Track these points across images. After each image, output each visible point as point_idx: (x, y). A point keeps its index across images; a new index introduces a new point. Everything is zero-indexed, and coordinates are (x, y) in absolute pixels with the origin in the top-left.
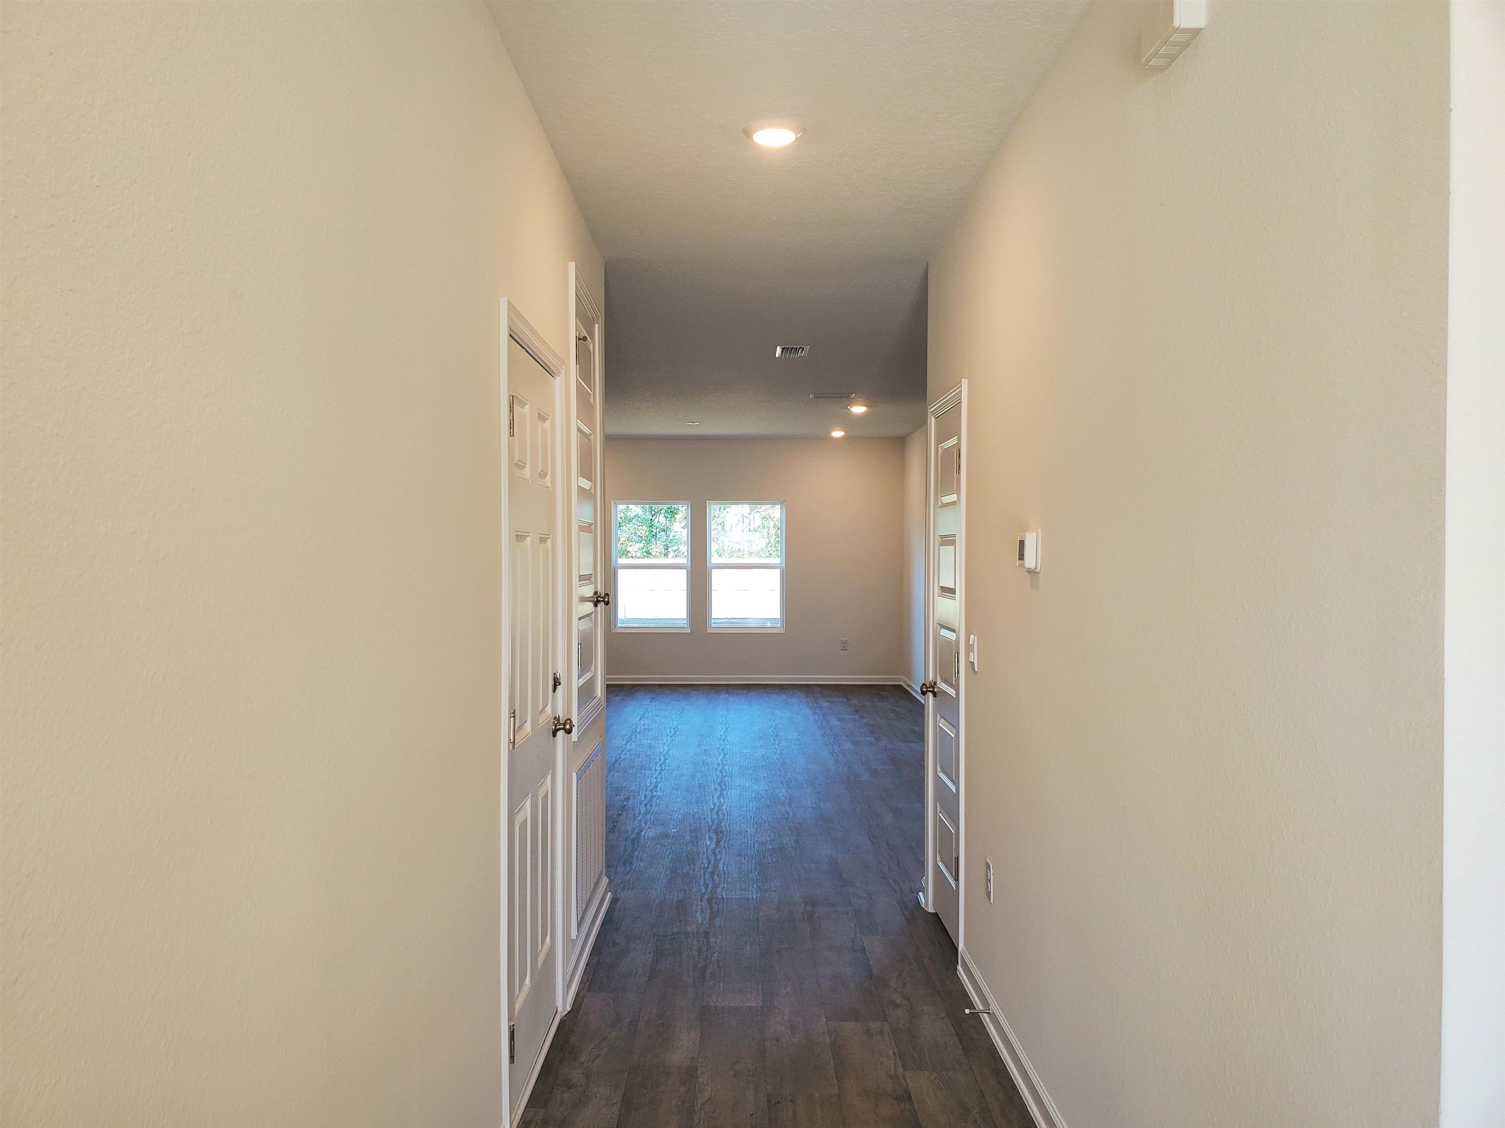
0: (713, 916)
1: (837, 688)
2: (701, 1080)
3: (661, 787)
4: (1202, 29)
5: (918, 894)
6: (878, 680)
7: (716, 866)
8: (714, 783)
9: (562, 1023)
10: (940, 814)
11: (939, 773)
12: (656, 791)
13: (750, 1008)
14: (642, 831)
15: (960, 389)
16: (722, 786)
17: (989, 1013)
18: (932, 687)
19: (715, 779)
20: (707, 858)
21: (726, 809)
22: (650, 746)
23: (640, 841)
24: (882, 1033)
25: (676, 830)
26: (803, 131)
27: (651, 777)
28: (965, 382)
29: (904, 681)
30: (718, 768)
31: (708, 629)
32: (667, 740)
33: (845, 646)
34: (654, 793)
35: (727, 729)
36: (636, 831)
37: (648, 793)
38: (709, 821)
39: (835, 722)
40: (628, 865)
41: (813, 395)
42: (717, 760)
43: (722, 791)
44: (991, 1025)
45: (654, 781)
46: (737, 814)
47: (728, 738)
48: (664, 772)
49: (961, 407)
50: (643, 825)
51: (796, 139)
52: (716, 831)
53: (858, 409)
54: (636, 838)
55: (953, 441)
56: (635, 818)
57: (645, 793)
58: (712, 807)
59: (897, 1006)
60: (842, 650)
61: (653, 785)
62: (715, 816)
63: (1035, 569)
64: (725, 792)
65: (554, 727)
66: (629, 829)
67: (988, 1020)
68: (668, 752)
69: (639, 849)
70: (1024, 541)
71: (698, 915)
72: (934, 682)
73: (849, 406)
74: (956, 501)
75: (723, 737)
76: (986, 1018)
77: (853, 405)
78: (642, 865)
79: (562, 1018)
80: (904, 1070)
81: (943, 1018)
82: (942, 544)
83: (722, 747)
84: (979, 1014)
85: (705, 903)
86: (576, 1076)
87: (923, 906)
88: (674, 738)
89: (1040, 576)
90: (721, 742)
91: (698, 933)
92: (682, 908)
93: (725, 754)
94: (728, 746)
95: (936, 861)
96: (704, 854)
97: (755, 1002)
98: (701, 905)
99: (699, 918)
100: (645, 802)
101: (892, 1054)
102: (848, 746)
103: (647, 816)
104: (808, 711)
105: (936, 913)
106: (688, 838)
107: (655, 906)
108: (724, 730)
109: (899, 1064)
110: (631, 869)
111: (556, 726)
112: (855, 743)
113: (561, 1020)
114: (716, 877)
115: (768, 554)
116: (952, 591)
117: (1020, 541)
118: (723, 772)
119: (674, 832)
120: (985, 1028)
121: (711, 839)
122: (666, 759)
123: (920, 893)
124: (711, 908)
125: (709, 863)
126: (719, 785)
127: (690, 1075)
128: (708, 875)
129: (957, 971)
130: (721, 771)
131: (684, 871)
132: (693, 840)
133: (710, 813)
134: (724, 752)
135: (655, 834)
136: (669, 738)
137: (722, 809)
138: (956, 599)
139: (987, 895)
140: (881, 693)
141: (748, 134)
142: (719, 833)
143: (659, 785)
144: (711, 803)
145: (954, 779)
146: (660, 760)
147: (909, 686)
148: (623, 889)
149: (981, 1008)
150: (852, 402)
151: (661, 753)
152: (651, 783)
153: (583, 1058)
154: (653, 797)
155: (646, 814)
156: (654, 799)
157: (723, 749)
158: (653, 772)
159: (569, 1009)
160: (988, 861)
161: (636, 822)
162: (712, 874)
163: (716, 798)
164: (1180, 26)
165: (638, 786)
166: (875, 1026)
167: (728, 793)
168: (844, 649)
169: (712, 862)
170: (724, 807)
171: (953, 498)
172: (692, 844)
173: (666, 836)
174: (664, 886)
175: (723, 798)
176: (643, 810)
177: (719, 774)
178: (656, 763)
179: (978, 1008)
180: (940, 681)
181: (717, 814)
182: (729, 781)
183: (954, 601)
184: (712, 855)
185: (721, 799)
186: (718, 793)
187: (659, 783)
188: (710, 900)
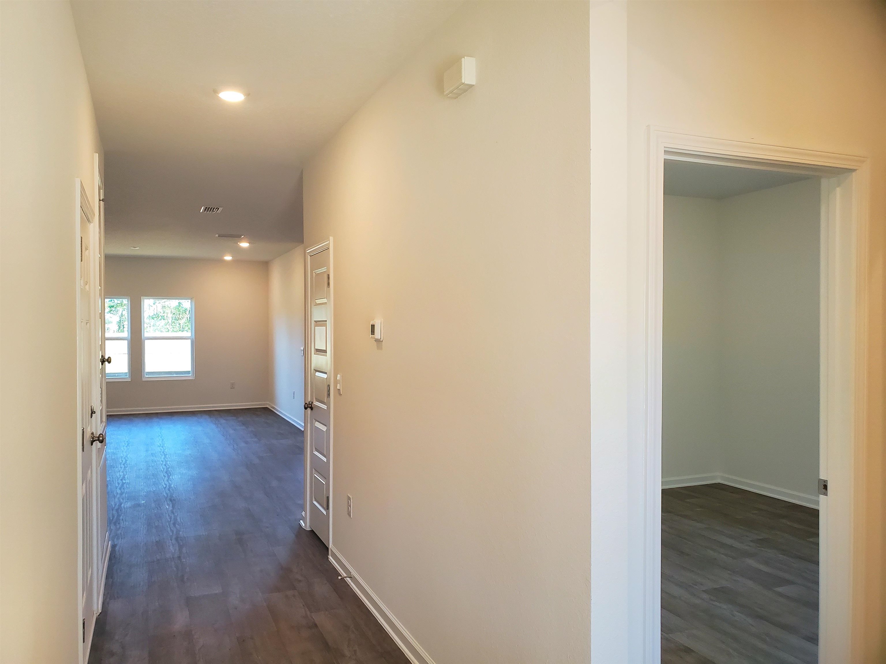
0: (181, 547)
1: (228, 412)
2: (195, 637)
3: (127, 478)
4: (474, 85)
5: (300, 521)
6: (253, 405)
7: (175, 519)
8: (163, 473)
9: (97, 619)
10: (315, 475)
11: (314, 452)
12: (125, 480)
13: (216, 594)
14: (121, 504)
15: (329, 242)
16: (168, 474)
17: (351, 577)
18: (310, 404)
19: (163, 470)
20: (169, 516)
21: (174, 487)
22: (114, 454)
23: (122, 510)
24: (294, 596)
25: (144, 502)
26: (248, 95)
27: (119, 472)
28: (331, 238)
29: (269, 405)
30: (163, 463)
31: (143, 378)
32: (124, 449)
33: (233, 387)
34: (124, 481)
35: (163, 440)
36: (117, 504)
37: (120, 481)
38: (165, 494)
39: (231, 431)
40: (117, 524)
41: (218, 235)
42: (161, 458)
43: (169, 477)
44: (352, 584)
45: (121, 474)
46: (182, 489)
47: (165, 445)
48: (127, 468)
49: (329, 252)
50: (121, 500)
51: (245, 98)
52: (171, 500)
53: (244, 245)
54: (119, 508)
55: (324, 270)
56: (115, 497)
57: (118, 482)
58: (165, 486)
59: (300, 581)
60: (231, 388)
61: (122, 476)
62: (168, 492)
63: (380, 339)
64: (171, 477)
65: (92, 439)
66: (113, 503)
67: (350, 581)
68: (126, 456)
69: (123, 515)
70: (374, 325)
71: (171, 548)
72: (312, 402)
73: (238, 242)
74: (326, 303)
75: (162, 445)
76: (348, 580)
77: (242, 241)
78: (127, 524)
79: (97, 617)
80: (310, 613)
81: (326, 584)
82: (315, 326)
83: (162, 451)
84: (344, 578)
85: (174, 541)
86: (115, 647)
87: (304, 528)
88: (128, 447)
89: (383, 343)
90: (161, 448)
91: (173, 558)
92: (160, 545)
93: (165, 455)
94: (166, 450)
95: (312, 500)
96: (166, 513)
97: (217, 590)
98: (172, 542)
99: (172, 549)
100: (119, 487)
101: (302, 606)
102: (243, 445)
103: (123, 495)
104: (213, 426)
105: (313, 530)
106: (153, 505)
107: (142, 546)
108: (161, 440)
109: (307, 609)
110: (120, 527)
111: (93, 438)
112: (246, 443)
113: (96, 618)
114: (177, 525)
115: (167, 330)
116: (325, 351)
117: (371, 325)
118: (167, 465)
119: (143, 503)
120: (349, 585)
121: (168, 505)
122: (126, 460)
123: (301, 521)
124: (178, 543)
125: (171, 518)
126: (166, 473)
127: (188, 635)
128: (172, 526)
129: (329, 559)
130: (165, 465)
131: (156, 525)
132: (157, 506)
133: (164, 490)
134: (164, 454)
135: (131, 505)
136: (125, 448)
137: (172, 487)
138: (327, 356)
139: (348, 514)
140: (256, 413)
141: (216, 92)
142: (172, 500)
143: (126, 476)
144: (163, 484)
145: (325, 454)
146: (122, 461)
147: (274, 408)
148: (118, 539)
149: (345, 575)
150: (241, 240)
151: (122, 457)
152: (120, 475)
153: (117, 637)
154: (123, 484)
155: (122, 494)
156: (125, 485)
157: (163, 452)
158: (120, 469)
159: (100, 611)
160: (349, 495)
161: (116, 500)
162: (174, 524)
163: (166, 481)
164: (465, 82)
165: (111, 478)
166: (290, 593)
167: (173, 477)
168: (232, 387)
169: (173, 517)
170: (172, 486)
171: (325, 300)
172: (157, 509)
173: (139, 505)
174: (145, 534)
175: (170, 480)
176: (119, 491)
177: (164, 467)
178: (120, 463)
179: (343, 575)
180: (315, 400)
181: (169, 490)
182: (172, 470)
183: (326, 357)
184: (171, 514)
185: (170, 481)
186: (166, 478)
187: (125, 475)
188: (177, 539)
